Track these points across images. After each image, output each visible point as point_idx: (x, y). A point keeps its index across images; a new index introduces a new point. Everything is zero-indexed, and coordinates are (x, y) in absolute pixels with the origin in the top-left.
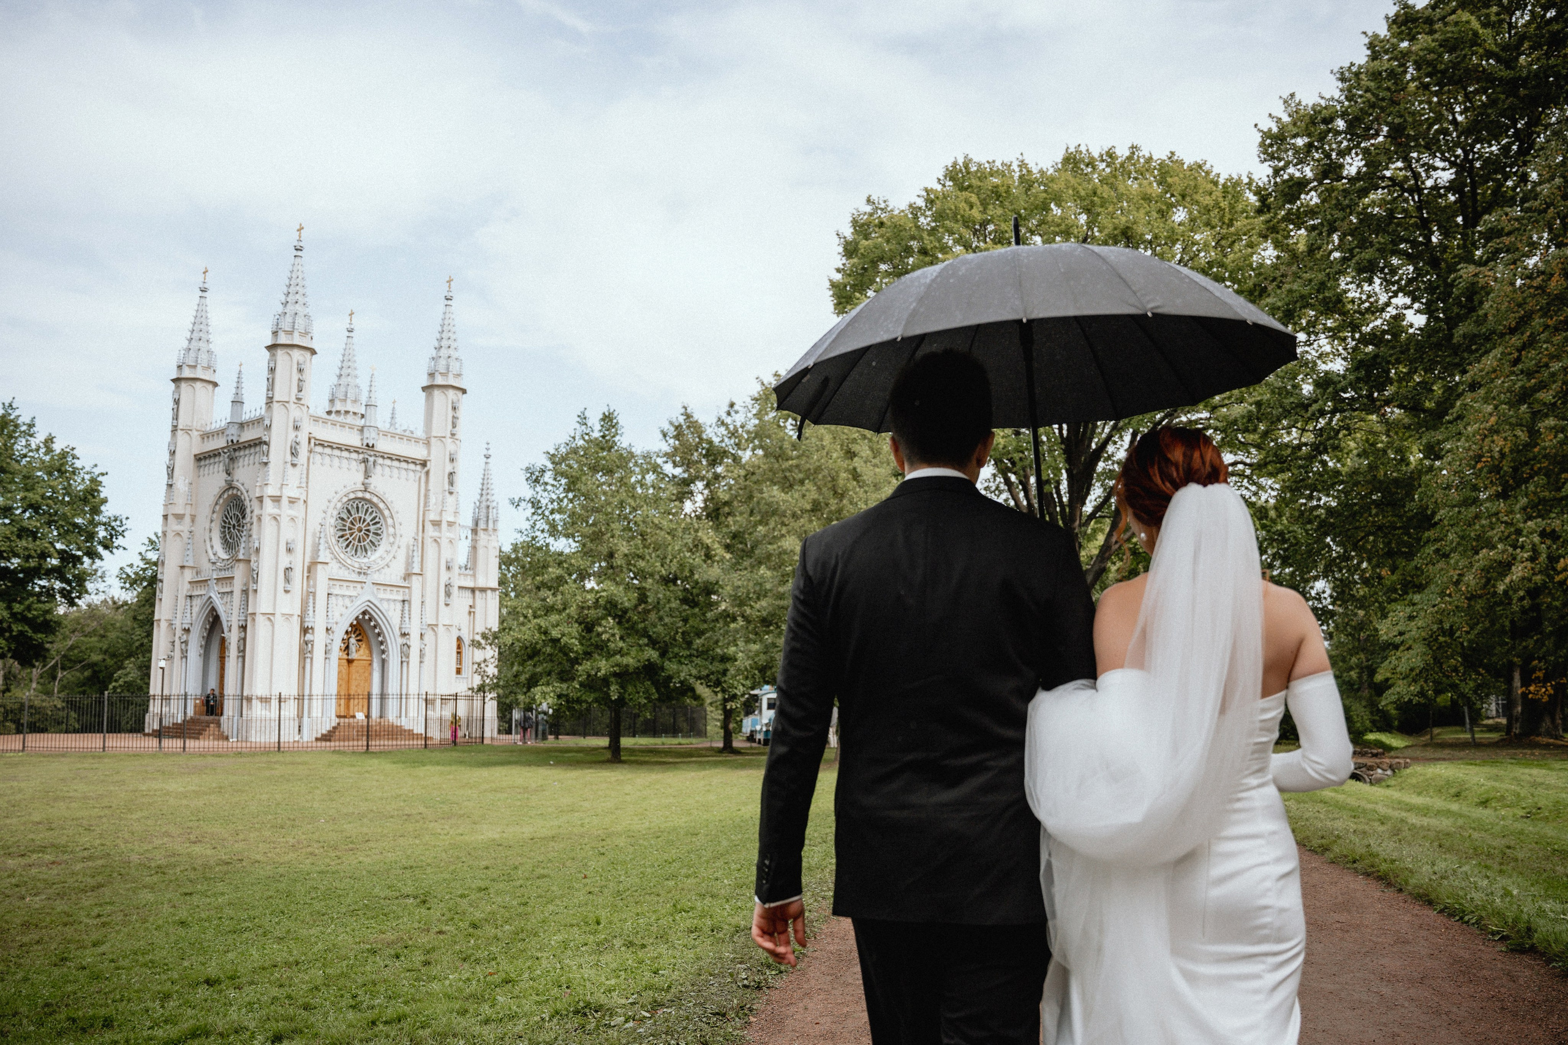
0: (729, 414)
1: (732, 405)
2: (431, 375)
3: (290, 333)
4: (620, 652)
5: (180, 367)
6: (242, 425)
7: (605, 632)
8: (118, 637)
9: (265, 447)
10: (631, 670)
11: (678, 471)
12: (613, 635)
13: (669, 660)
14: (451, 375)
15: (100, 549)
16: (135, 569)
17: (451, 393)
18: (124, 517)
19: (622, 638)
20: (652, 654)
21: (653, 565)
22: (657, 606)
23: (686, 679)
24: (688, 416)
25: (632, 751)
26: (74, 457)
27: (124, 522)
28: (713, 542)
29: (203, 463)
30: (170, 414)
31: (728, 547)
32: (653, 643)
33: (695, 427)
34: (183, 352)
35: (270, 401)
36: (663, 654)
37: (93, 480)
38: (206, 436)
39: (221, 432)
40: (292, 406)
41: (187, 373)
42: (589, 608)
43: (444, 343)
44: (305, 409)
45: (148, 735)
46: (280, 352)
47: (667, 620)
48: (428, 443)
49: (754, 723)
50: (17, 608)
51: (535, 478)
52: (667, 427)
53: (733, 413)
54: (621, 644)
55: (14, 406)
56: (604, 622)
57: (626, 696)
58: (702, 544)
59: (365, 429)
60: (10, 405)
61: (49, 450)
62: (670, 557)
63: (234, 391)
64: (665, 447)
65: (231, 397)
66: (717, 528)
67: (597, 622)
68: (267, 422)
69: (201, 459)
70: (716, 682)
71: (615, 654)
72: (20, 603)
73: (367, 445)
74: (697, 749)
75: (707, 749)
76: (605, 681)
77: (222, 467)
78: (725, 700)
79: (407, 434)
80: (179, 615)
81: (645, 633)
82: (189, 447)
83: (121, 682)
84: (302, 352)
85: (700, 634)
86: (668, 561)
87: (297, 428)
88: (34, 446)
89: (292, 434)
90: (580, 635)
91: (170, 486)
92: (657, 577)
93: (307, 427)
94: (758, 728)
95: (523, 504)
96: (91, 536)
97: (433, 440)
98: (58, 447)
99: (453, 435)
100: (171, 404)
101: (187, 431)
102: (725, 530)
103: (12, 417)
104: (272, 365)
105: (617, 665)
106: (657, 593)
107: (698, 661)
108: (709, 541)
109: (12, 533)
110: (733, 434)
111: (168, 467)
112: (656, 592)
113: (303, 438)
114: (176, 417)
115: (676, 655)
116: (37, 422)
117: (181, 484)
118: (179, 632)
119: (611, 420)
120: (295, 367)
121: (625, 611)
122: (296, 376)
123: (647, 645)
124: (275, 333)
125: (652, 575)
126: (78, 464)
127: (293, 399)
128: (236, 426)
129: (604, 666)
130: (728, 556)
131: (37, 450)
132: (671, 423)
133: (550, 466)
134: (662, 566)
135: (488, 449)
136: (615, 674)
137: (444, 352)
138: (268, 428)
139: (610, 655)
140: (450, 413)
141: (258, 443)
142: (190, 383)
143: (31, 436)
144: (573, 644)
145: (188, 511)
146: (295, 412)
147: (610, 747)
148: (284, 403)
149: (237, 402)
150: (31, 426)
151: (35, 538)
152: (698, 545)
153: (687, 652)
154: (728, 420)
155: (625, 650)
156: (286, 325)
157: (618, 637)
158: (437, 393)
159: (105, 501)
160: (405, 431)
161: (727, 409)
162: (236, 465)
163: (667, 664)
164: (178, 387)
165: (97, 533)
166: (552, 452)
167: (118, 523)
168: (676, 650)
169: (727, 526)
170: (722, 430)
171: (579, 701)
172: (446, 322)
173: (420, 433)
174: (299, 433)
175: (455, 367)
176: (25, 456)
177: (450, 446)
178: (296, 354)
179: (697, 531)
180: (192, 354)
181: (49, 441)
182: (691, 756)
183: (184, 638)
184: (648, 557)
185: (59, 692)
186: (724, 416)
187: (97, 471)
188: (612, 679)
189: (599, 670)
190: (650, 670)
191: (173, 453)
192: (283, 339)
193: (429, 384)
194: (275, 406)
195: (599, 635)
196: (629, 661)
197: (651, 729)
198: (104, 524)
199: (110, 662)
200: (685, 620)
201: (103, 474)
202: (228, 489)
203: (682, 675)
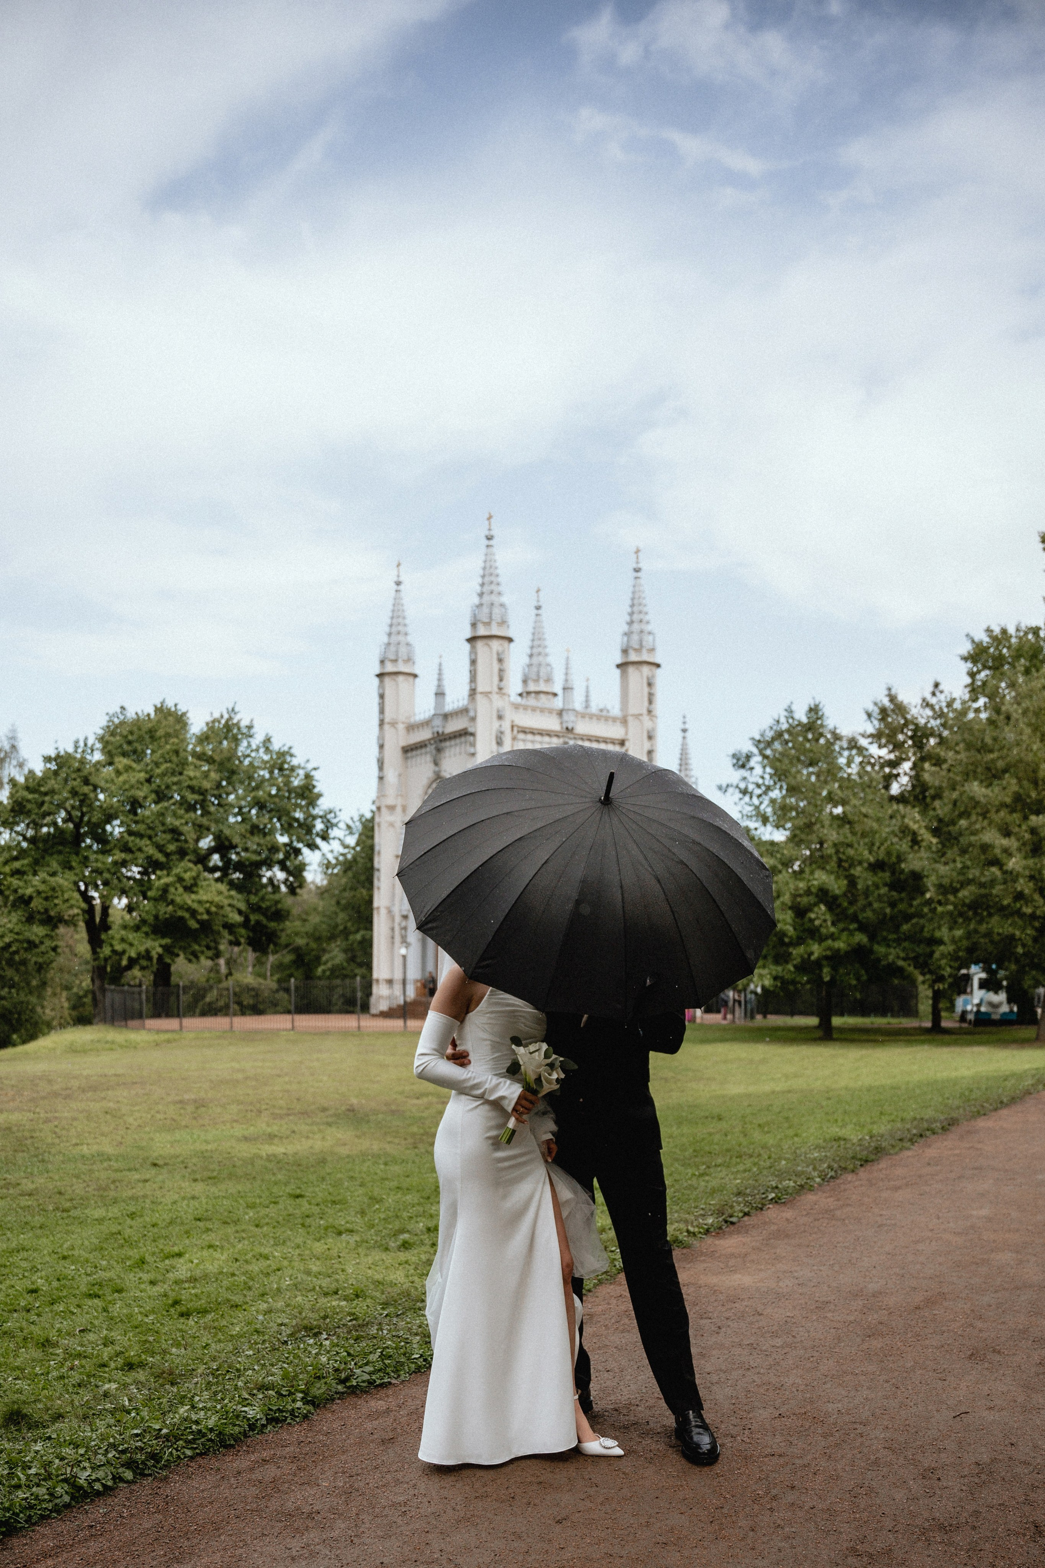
0: (934, 694)
1: (937, 685)
2: (625, 651)
3: (488, 624)
4: (832, 937)
5: (382, 662)
6: (446, 716)
7: (817, 918)
8: (322, 922)
9: (472, 738)
10: (842, 953)
11: (883, 752)
12: (825, 921)
13: (878, 943)
14: (644, 651)
15: (318, 841)
16: (336, 854)
17: (646, 669)
18: (337, 810)
19: (833, 924)
20: (861, 938)
21: (861, 854)
22: (867, 893)
23: (894, 962)
24: (892, 699)
25: (841, 1030)
26: (292, 755)
27: (338, 813)
28: (920, 827)
29: (409, 754)
30: (376, 709)
31: (936, 832)
32: (863, 928)
33: (900, 708)
34: (383, 647)
35: (473, 692)
36: (872, 938)
37: (308, 776)
38: (411, 728)
39: (427, 723)
40: (495, 697)
41: (390, 668)
42: (800, 896)
43: (636, 617)
44: (506, 698)
45: (374, 1016)
46: (480, 644)
47: (876, 905)
48: (624, 721)
49: (966, 1003)
50: (254, 899)
51: (742, 762)
52: (871, 707)
53: (938, 694)
54: (832, 929)
55: (236, 709)
56: (816, 909)
57: (838, 977)
58: (909, 830)
59: (564, 713)
60: (233, 710)
61: (267, 750)
62: (877, 844)
63: (436, 683)
64: (870, 729)
65: (433, 689)
66: (923, 813)
67: (809, 909)
68: (472, 714)
69: (408, 750)
70: (924, 963)
71: (826, 938)
72: (256, 894)
73: (567, 728)
74: (906, 1029)
75: (915, 1029)
76: (818, 964)
77: (428, 758)
78: (935, 982)
79: (604, 713)
80: (397, 902)
81: (855, 918)
82: (397, 739)
83: (329, 965)
84: (501, 642)
85: (908, 918)
86: (875, 848)
87: (500, 717)
88: (254, 747)
89: (496, 724)
90: (794, 921)
91: (381, 778)
92: (865, 865)
93: (511, 716)
94: (969, 1008)
95: (731, 790)
96: (309, 829)
97: (630, 719)
98: (276, 746)
99: (649, 712)
100: (376, 700)
101: (393, 724)
102: (931, 813)
103: (235, 721)
104: (473, 657)
105: (829, 948)
106: (866, 879)
107: (906, 944)
108: (915, 827)
109: (246, 830)
110: (941, 715)
111: (378, 760)
112: (864, 878)
113: (506, 726)
114: (382, 711)
115: (885, 939)
116: (255, 724)
117: (391, 775)
118: (398, 919)
119: (817, 713)
120: (495, 657)
121: (835, 898)
122: (496, 666)
123: (856, 930)
124: (474, 625)
125: (860, 863)
126: (295, 762)
127: (496, 689)
128: (441, 718)
129: (817, 950)
130: (935, 841)
131: (257, 750)
132: (876, 704)
133: (755, 751)
134: (870, 853)
135: (684, 723)
136: (826, 958)
137: (636, 627)
138: (473, 719)
139: (822, 939)
140: (646, 690)
141: (464, 733)
142: (394, 677)
143: (251, 736)
144: (788, 930)
145: (399, 802)
146: (498, 702)
147: (820, 1025)
148: (487, 694)
149: (440, 694)
150: (250, 727)
151: (265, 834)
152: (905, 831)
153: (895, 936)
154: (933, 701)
155: (836, 935)
156: (483, 616)
157: (829, 923)
158: (631, 670)
159: (319, 795)
160: (601, 710)
161: (931, 689)
162: (443, 755)
163: (876, 947)
164: (381, 682)
165: (314, 826)
166: (758, 737)
167: (332, 815)
168: (885, 934)
169: (934, 809)
170: (928, 712)
171: (793, 982)
172: (637, 596)
173: (616, 711)
174: (503, 723)
175: (648, 640)
176: (248, 756)
177: (647, 723)
178: (495, 644)
179: (903, 817)
180: (392, 648)
181: (268, 740)
182: (900, 1035)
183: (404, 924)
184: (856, 845)
185: (271, 975)
186: (928, 697)
187: (310, 766)
188: (824, 962)
189: (812, 953)
190: (859, 954)
191: (381, 747)
192: (482, 631)
193: (624, 660)
194: (479, 697)
195: (811, 921)
196: (840, 945)
197: (862, 1009)
198: (321, 817)
199: (313, 945)
200: (893, 905)
201: (315, 769)
202: (436, 780)
203: (891, 958)
